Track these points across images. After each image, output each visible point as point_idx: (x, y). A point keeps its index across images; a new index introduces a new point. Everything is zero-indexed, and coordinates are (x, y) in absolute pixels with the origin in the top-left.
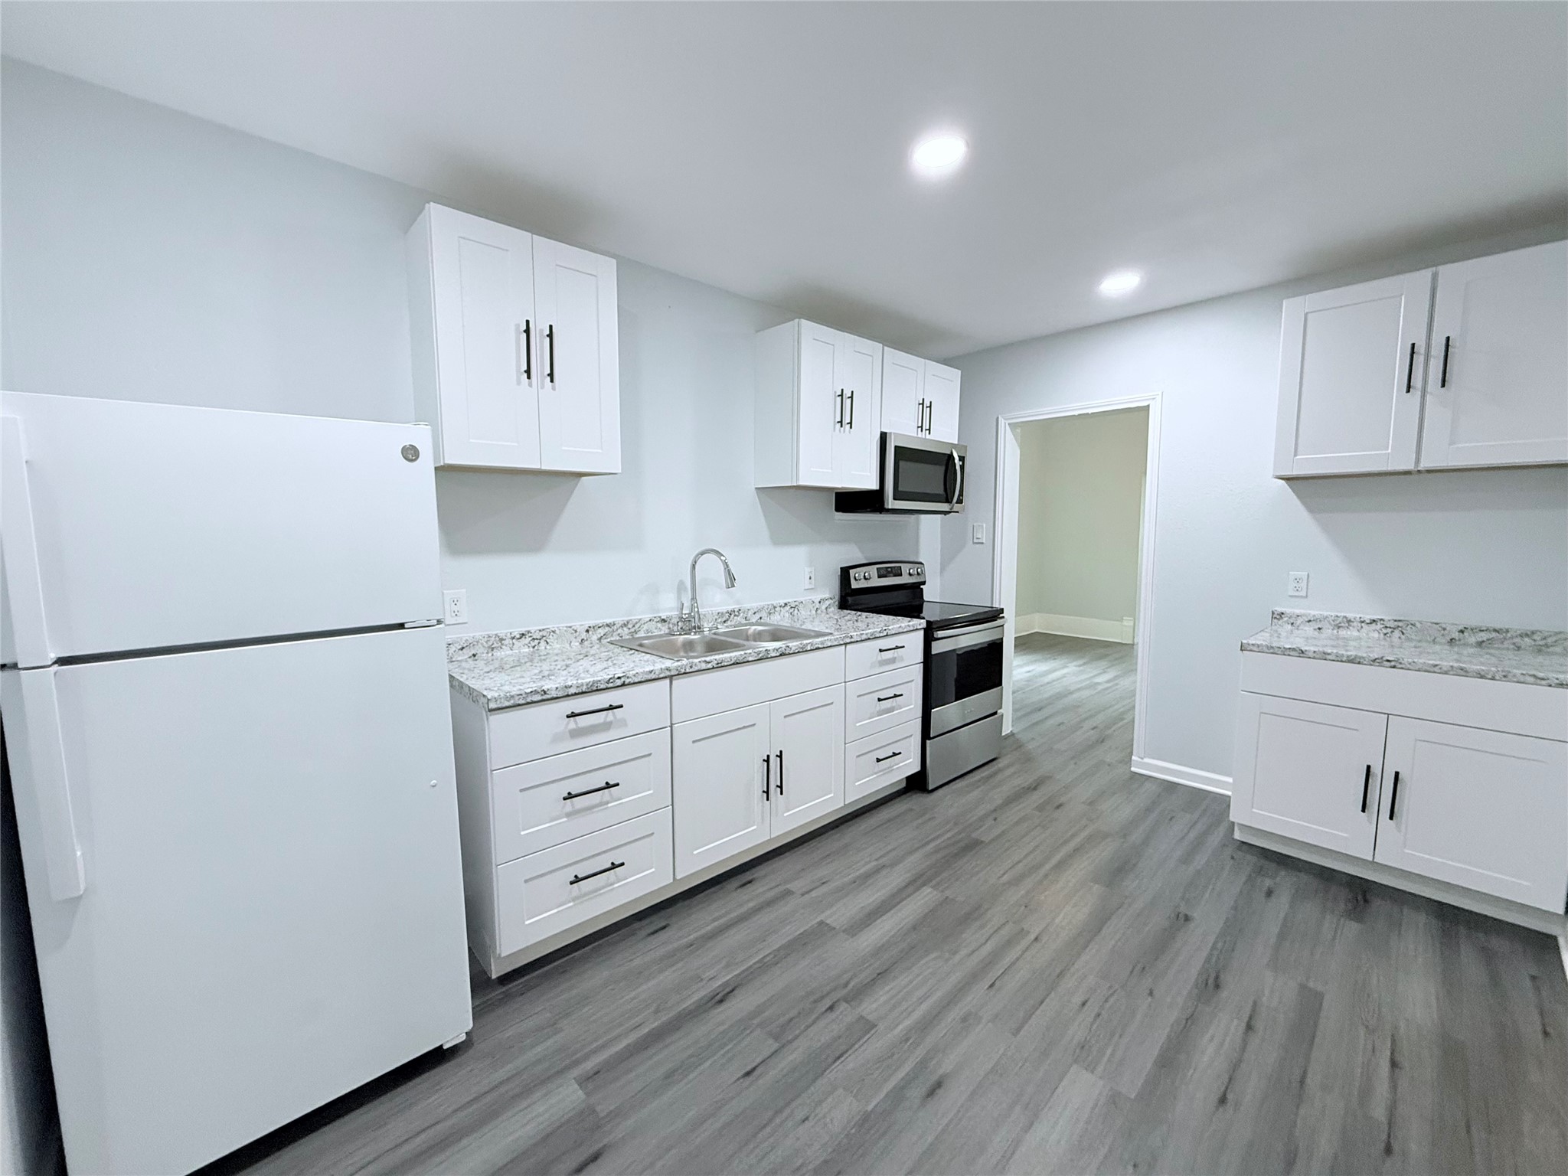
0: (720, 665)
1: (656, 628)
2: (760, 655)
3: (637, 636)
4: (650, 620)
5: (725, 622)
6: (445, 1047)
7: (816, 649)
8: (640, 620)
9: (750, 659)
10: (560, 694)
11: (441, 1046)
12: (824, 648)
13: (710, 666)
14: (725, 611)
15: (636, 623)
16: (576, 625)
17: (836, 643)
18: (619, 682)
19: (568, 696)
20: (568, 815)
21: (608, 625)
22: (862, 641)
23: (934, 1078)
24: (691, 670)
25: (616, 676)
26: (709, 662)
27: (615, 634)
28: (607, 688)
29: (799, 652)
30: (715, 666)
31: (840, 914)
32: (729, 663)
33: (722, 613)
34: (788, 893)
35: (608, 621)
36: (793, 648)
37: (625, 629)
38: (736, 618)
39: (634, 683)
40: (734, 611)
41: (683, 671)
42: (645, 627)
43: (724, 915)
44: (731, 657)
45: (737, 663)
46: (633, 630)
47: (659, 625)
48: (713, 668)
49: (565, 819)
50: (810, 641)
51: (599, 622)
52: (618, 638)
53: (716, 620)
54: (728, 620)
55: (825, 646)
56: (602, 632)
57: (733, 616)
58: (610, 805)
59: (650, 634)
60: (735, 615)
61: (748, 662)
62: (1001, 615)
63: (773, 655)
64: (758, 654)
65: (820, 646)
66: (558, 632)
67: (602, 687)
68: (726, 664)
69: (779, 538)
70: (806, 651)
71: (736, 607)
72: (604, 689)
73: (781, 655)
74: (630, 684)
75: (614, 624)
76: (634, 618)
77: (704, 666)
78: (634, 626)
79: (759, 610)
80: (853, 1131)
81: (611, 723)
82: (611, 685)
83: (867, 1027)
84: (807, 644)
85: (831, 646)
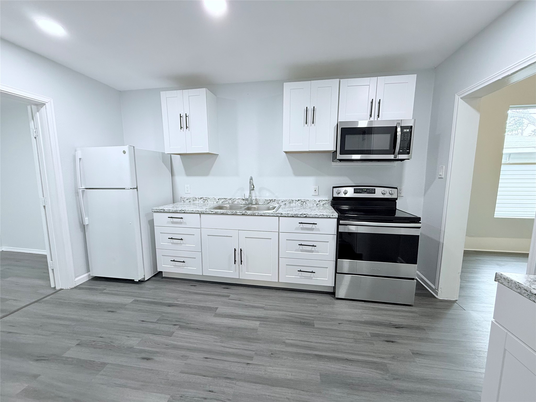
0: (216, 213)
1: (241, 202)
2: (233, 213)
3: (234, 203)
4: (239, 199)
5: (268, 203)
6: (135, 281)
7: (261, 215)
8: (235, 198)
9: (229, 213)
10: (168, 211)
11: (134, 280)
12: (265, 216)
13: (213, 213)
14: (268, 199)
15: (234, 199)
16: (215, 197)
17: (272, 215)
18: (183, 212)
19: (169, 212)
20: (172, 243)
21: (225, 199)
22: (288, 217)
23: (151, 357)
24: (206, 213)
25: (182, 210)
26: (212, 212)
27: (227, 201)
28: (180, 213)
29: (251, 215)
30: (214, 213)
31: (222, 309)
32: (220, 213)
33: (267, 200)
34: (228, 296)
35: (225, 197)
36: (249, 213)
37: (230, 200)
38: (273, 202)
39: (188, 213)
40: (273, 200)
41: (203, 212)
42: (237, 201)
43: (207, 291)
44: (221, 211)
45: (223, 214)
46: (233, 201)
47: (242, 201)
48: (214, 214)
49: (171, 244)
50: (258, 212)
51: (223, 197)
52: (228, 203)
53: (264, 202)
54: (270, 203)
55: (266, 215)
56: (223, 200)
57: (272, 201)
58: (182, 245)
59: (238, 203)
60: (273, 201)
61: (228, 214)
62: (420, 222)
63: (239, 214)
64: (232, 212)
65: (263, 215)
66: (210, 198)
67: (178, 212)
68: (219, 213)
69: (297, 173)
70: (255, 215)
71: (274, 199)
72: (179, 213)
73: (242, 215)
74: (186, 213)
75: (227, 199)
76: (233, 198)
77: (210, 212)
78: (233, 200)
79: (285, 201)
80: (126, 347)
81: (182, 222)
82: (181, 212)
83: (170, 334)
84: (256, 213)
85: (268, 216)
